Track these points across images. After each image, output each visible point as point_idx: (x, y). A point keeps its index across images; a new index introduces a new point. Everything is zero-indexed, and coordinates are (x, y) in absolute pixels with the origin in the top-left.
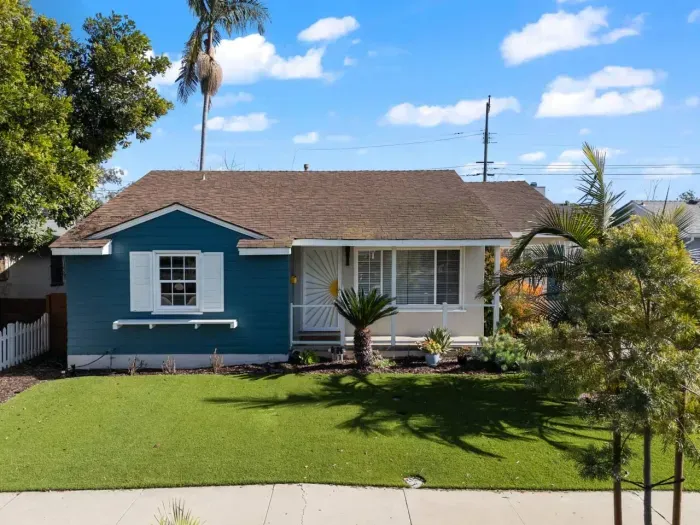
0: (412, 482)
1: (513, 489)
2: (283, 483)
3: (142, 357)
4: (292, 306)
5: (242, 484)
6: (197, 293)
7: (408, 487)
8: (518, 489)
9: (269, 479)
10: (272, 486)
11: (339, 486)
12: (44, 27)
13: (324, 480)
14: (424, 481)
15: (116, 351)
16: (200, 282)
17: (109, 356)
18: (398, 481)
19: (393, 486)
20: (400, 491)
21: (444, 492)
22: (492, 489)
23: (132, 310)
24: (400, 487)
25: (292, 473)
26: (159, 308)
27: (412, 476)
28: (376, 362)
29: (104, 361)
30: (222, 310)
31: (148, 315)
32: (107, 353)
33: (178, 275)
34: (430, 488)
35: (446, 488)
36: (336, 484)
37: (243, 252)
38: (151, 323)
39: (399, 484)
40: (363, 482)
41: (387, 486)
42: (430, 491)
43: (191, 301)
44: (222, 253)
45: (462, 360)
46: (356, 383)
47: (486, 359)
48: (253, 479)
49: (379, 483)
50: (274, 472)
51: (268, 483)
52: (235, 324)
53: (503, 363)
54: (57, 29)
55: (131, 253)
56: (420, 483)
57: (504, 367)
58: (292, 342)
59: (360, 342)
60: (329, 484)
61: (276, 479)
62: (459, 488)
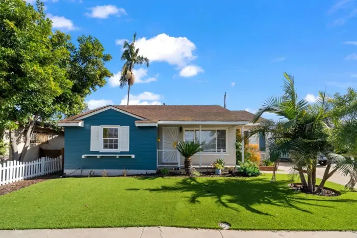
0: (222, 226)
1: (282, 230)
2: (149, 226)
3: (94, 170)
4: (158, 150)
5: (126, 227)
6: (118, 144)
7: (222, 229)
8: (285, 230)
9: (141, 224)
10: (142, 228)
11: (182, 228)
12: (60, 36)
13: (173, 224)
14: (230, 225)
15: (84, 168)
16: (120, 139)
17: (81, 170)
18: (215, 225)
19: (213, 228)
20: (218, 231)
21: (243, 232)
22: (270, 230)
23: (91, 150)
24: (217, 229)
25: (155, 220)
26: (102, 150)
27: (222, 222)
28: (194, 173)
29: (78, 172)
30: (128, 150)
31: (97, 153)
32: (79, 168)
33: (111, 136)
34: (234, 229)
35: (244, 230)
36: (180, 227)
37: (137, 125)
38: (98, 156)
39: (217, 227)
40: (195, 226)
41: (210, 228)
42: (234, 231)
43: (116, 147)
44: (129, 127)
45: (230, 172)
46: (191, 181)
47: (242, 171)
48: (133, 224)
49: (204, 226)
50: (145, 220)
51: (140, 226)
52: (133, 156)
53: (250, 172)
54: (65, 37)
55: (91, 126)
56: (227, 227)
57: (250, 174)
58: (158, 166)
59: (187, 164)
60: (176, 227)
61: (145, 224)
62: (252, 230)
